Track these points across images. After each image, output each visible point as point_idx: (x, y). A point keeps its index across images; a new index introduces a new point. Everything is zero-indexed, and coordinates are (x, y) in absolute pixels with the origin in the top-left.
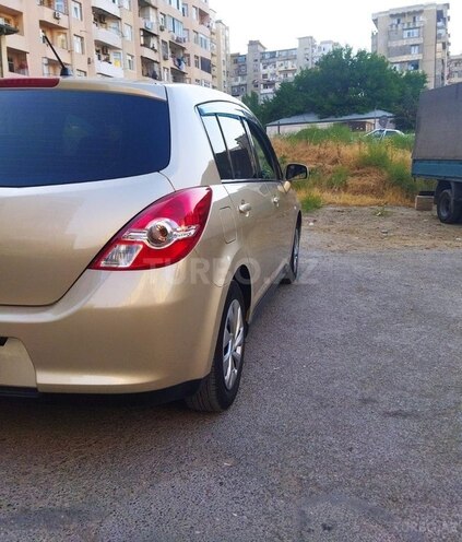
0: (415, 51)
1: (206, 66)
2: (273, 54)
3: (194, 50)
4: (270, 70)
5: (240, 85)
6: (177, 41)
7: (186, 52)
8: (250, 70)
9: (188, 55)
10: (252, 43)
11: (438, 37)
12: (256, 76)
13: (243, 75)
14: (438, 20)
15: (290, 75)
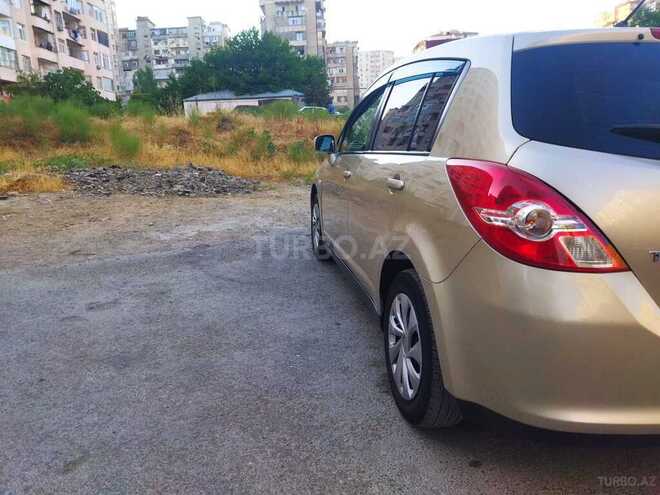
0: (299, 37)
1: (103, 39)
2: (163, 31)
3: (88, 22)
4: (161, 46)
5: (131, 60)
6: (71, 12)
7: (81, 24)
8: (140, 44)
9: (84, 28)
10: (140, 19)
11: (318, 26)
12: (147, 51)
13: (134, 50)
14: (317, 11)
15: (182, 53)
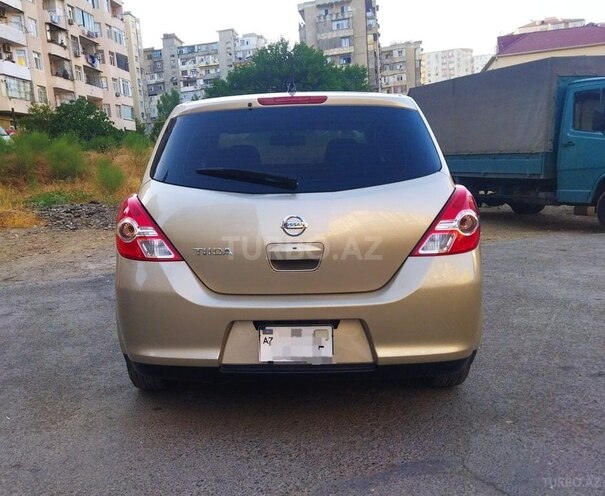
0: (345, 43)
1: (122, 62)
2: (192, 49)
3: (107, 45)
4: (189, 66)
5: (157, 84)
6: (89, 35)
7: (99, 48)
8: (167, 67)
9: (102, 51)
10: (167, 37)
11: (369, 28)
12: (175, 73)
13: (160, 73)
14: (368, 10)
15: (212, 71)
